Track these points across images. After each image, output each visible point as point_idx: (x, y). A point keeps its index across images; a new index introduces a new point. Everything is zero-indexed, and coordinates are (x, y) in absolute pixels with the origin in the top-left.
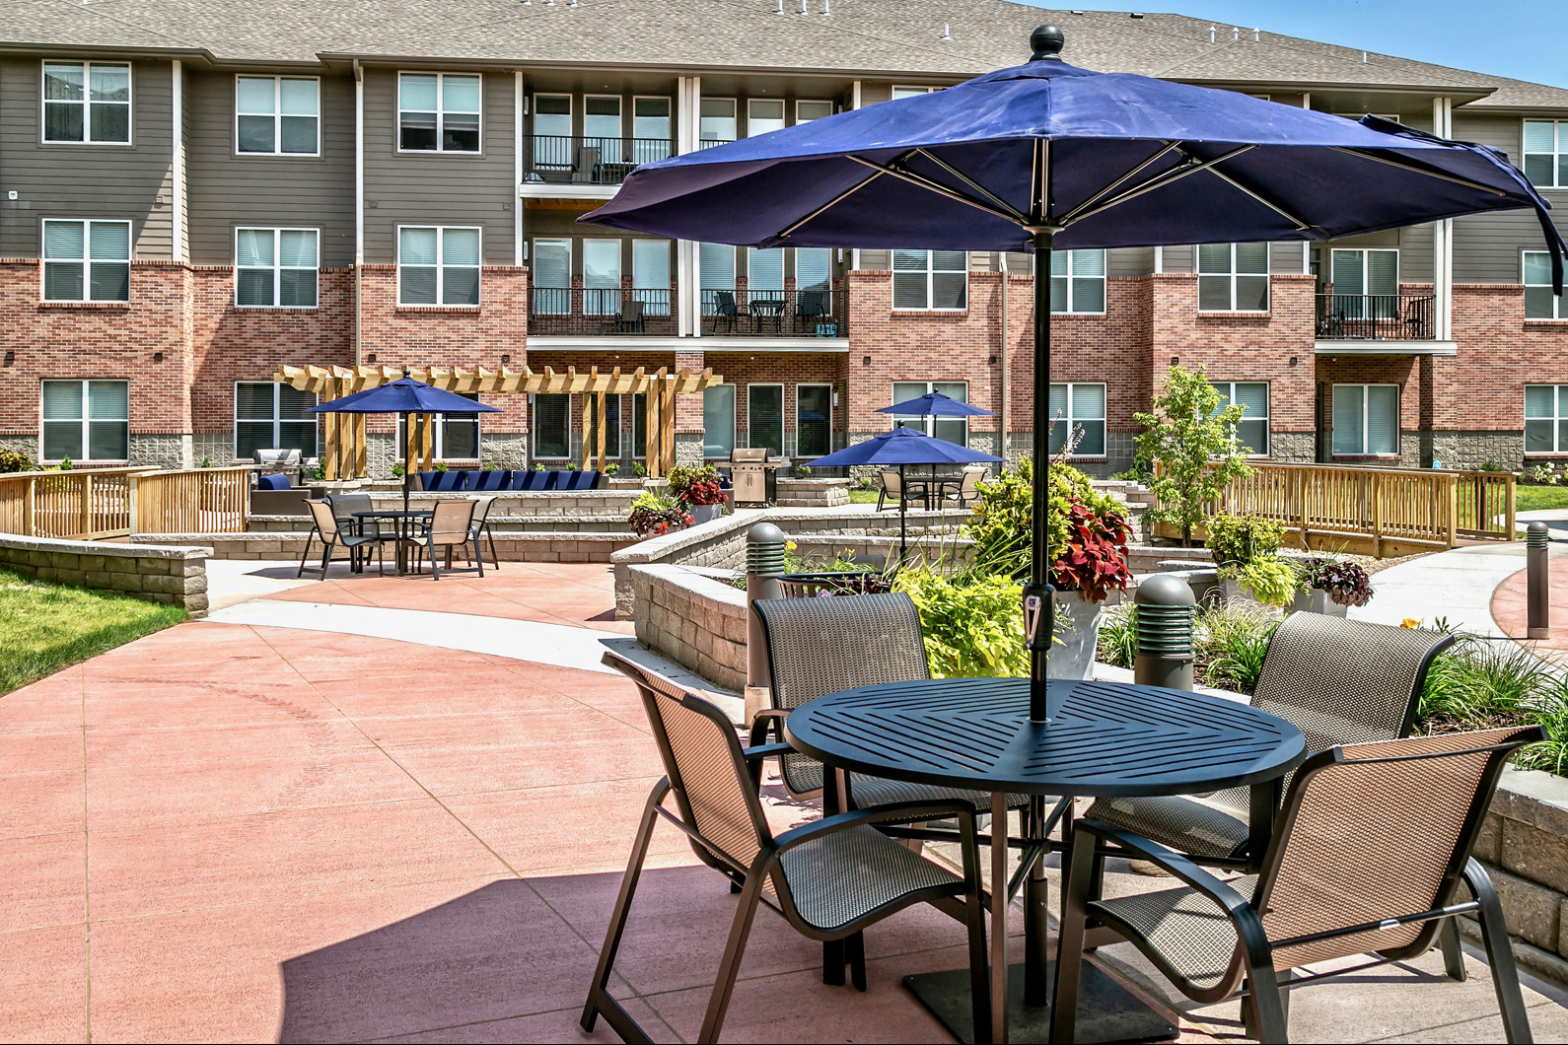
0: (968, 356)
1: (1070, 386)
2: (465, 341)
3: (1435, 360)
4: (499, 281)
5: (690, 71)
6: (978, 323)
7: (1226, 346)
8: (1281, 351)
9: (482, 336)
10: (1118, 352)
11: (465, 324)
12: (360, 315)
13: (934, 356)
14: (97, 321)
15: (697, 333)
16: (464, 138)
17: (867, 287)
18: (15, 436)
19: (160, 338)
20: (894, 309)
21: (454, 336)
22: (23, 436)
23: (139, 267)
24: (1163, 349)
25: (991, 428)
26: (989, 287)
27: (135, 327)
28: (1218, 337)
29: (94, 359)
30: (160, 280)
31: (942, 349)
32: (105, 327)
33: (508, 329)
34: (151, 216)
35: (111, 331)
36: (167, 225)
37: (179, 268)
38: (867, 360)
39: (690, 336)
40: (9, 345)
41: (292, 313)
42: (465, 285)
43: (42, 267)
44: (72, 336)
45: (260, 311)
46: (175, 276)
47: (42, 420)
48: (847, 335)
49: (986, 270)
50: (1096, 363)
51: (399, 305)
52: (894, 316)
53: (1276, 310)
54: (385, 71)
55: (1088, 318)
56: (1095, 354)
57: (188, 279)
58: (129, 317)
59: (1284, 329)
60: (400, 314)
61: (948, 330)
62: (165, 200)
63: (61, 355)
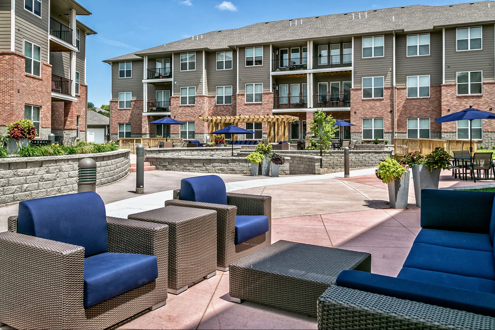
0: (383, 111)
1: (418, 119)
2: (259, 111)
4: (266, 96)
5: (310, 40)
6: (387, 101)
7: (466, 105)
8: (486, 106)
9: (262, 109)
10: (434, 108)
11: (259, 107)
12: (237, 105)
13: (374, 111)
14: (189, 109)
15: (312, 107)
16: (259, 62)
17: (355, 93)
18: (176, 134)
19: (200, 112)
20: (363, 98)
21: (257, 110)
22: (177, 134)
23: (197, 97)
24: (445, 107)
25: (391, 131)
26: (390, 91)
27: (196, 110)
28: (463, 103)
29: (189, 117)
30: (200, 99)
31: (376, 109)
32: (191, 110)
33: (268, 108)
34: (199, 85)
35: (192, 111)
36: (202, 87)
37: (204, 96)
38: (355, 113)
39: (310, 108)
40: (175, 114)
41: (227, 105)
42: (260, 97)
43: (180, 98)
44: (185, 112)
45: (220, 105)
46: (203, 98)
47: (180, 130)
48: (350, 106)
49: (390, 86)
50: (427, 112)
51: (246, 103)
52: (363, 100)
53: (483, 93)
54: (242, 48)
55: (423, 99)
56: (426, 109)
57: (206, 99)
58: (195, 108)
59: (487, 99)
60: (246, 105)
61: (378, 103)
62: (201, 82)
63: (183, 116)
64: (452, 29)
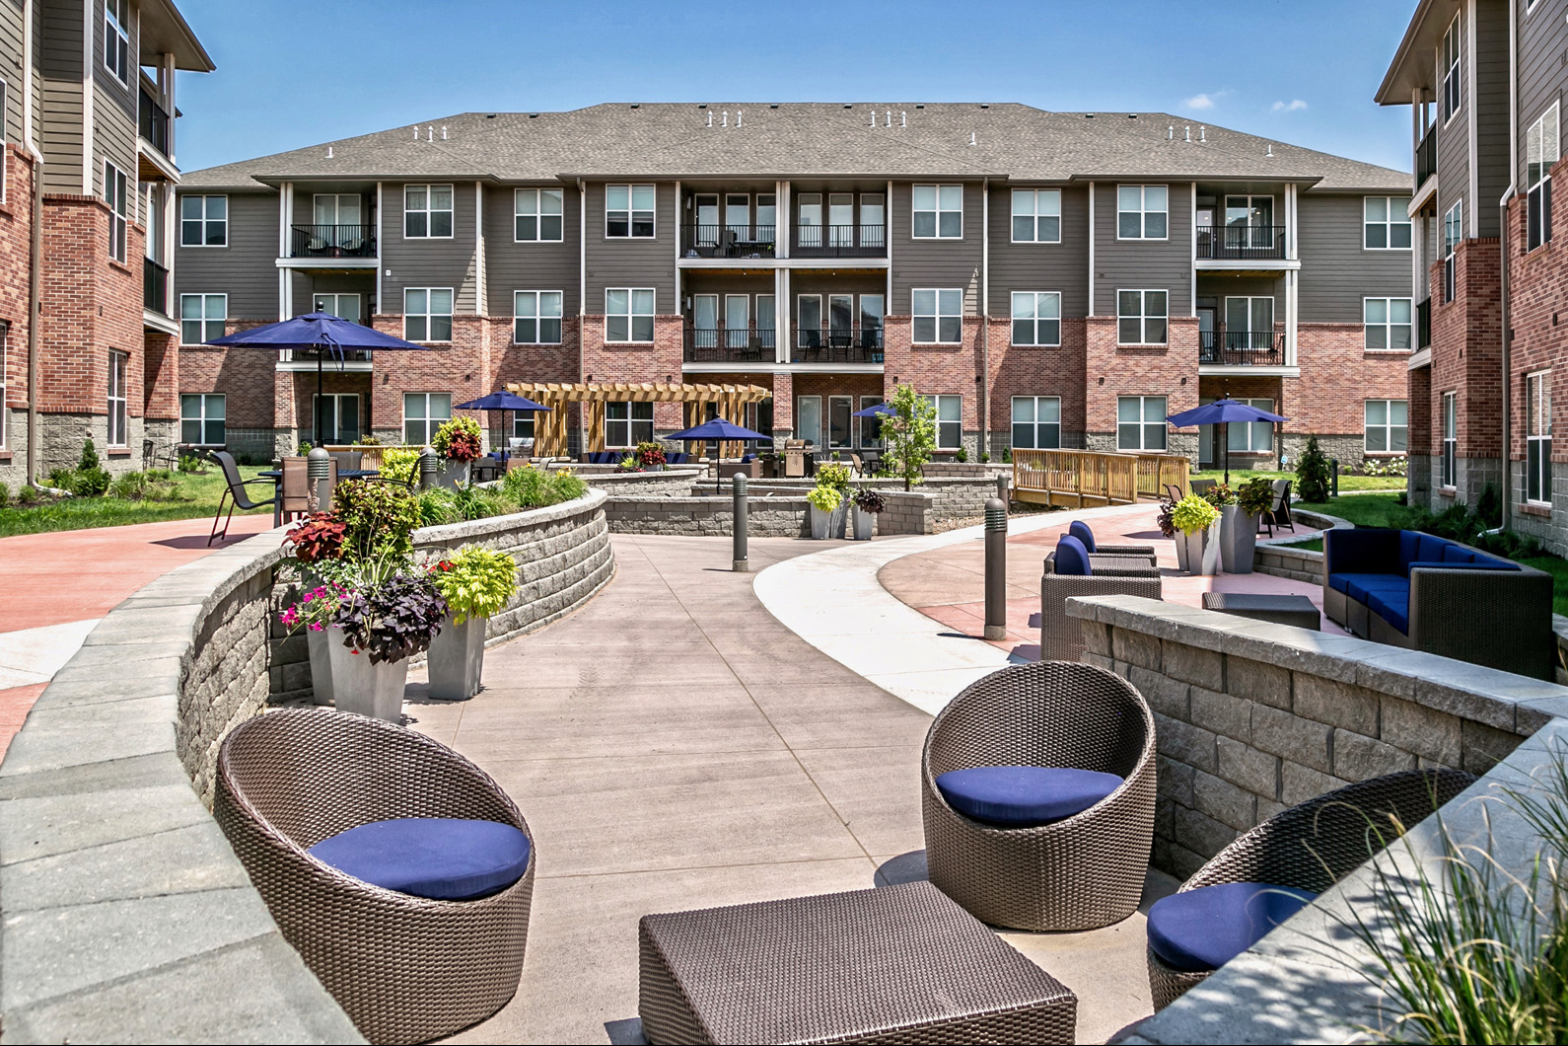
0: (962, 376)
2: (645, 367)
3: (1284, 381)
4: (665, 325)
5: (783, 178)
6: (968, 353)
7: (1137, 369)
8: (1176, 373)
9: (655, 363)
10: (1068, 374)
11: (645, 356)
12: (583, 349)
13: (939, 376)
14: (434, 354)
15: (788, 361)
16: (644, 228)
17: (895, 327)
18: (389, 429)
19: (468, 365)
20: (913, 343)
21: (638, 363)
22: (393, 430)
23: (458, 319)
24: (1094, 372)
25: (977, 428)
26: (975, 327)
27: (455, 358)
28: (1131, 363)
29: (432, 379)
30: (469, 327)
31: (944, 371)
32: (438, 358)
33: (671, 358)
34: (464, 285)
35: (442, 361)
36: (472, 290)
37: (479, 319)
38: (896, 379)
39: (783, 362)
40: (386, 370)
41: (546, 347)
42: (645, 328)
43: (404, 319)
44: (420, 364)
45: (527, 346)
46: (477, 324)
47: (404, 419)
48: (882, 362)
49: (974, 315)
50: (1054, 381)
51: (606, 342)
52: (914, 349)
53: (1171, 344)
54: (598, 185)
55: (1048, 349)
56: (1052, 375)
57: (486, 326)
58: (452, 351)
59: (1177, 357)
60: (606, 348)
61: (949, 357)
62: (472, 274)
63: (414, 377)
64: (1109, 185)
